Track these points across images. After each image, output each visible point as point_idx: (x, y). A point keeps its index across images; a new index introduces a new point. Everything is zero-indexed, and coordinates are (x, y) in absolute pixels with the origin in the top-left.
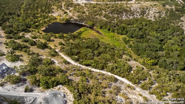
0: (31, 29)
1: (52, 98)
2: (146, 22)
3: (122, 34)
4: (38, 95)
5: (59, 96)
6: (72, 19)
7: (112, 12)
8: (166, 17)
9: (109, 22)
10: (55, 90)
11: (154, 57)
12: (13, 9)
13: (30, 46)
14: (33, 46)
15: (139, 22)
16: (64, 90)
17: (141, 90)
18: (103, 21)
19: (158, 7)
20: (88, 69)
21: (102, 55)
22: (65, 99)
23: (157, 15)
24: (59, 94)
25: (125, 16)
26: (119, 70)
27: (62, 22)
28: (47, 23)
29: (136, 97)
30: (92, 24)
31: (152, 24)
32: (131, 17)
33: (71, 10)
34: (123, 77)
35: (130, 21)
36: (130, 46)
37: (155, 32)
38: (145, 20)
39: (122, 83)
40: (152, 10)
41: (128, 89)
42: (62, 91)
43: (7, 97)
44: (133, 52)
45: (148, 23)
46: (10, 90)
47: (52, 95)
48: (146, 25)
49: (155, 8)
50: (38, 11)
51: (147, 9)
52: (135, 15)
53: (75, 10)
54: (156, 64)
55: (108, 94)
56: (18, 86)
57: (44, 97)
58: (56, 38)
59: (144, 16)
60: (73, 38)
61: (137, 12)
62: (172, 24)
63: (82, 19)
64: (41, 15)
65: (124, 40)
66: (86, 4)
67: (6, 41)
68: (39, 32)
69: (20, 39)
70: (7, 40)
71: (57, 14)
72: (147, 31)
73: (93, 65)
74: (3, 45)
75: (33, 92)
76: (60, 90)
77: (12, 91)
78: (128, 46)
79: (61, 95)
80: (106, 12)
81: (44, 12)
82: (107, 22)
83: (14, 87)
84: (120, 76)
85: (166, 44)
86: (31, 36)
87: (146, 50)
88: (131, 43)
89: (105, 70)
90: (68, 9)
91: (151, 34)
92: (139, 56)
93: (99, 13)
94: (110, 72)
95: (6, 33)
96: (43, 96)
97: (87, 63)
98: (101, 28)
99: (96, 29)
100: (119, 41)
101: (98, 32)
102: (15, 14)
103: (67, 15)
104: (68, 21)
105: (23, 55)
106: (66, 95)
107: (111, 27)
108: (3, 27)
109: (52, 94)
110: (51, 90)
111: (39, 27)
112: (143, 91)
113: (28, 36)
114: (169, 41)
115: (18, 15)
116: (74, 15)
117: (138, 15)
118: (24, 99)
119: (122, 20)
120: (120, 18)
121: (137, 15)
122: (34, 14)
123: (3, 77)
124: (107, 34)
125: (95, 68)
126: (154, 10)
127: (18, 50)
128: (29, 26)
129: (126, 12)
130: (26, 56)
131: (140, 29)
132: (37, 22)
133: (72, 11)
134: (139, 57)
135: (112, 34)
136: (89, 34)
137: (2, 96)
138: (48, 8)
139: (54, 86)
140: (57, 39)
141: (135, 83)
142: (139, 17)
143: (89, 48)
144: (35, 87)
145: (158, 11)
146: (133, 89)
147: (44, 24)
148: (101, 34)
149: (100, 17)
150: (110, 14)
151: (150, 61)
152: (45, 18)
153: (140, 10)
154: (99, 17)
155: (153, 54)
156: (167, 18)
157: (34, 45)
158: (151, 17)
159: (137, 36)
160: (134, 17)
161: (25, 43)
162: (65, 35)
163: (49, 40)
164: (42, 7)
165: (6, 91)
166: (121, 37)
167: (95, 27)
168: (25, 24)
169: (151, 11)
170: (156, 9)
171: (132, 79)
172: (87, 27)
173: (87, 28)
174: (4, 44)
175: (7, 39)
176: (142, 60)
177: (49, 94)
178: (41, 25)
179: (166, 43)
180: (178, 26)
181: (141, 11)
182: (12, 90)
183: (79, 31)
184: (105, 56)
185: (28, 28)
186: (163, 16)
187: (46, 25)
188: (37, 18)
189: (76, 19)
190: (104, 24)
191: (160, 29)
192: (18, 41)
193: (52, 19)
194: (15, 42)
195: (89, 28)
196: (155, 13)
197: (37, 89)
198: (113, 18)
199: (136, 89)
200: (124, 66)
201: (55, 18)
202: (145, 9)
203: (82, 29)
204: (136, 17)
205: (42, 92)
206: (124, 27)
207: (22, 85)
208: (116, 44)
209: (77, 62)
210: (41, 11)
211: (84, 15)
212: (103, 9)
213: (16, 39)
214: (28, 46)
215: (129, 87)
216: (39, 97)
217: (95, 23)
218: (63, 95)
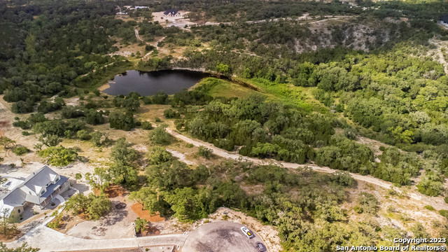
1: (221, 242)
3: (306, 85)
4: (178, 240)
5: (237, 234)
6: (172, 62)
7: (268, 39)
10: (217, 220)
12: (6, 47)
13: (91, 126)
14: (98, 126)
15: (338, 56)
16: (240, 218)
17: (424, 197)
18: (253, 60)
19: (371, 23)
22: (256, 240)
23: (372, 39)
24: (233, 230)
25: (301, 47)
26: (349, 158)
27: (149, 69)
29: (424, 215)
30: (227, 69)
32: (315, 48)
33: (162, 42)
34: (367, 173)
36: (340, 109)
37: (382, 74)
39: (371, 187)
40: (357, 29)
41: (392, 199)
42: (236, 221)
44: (351, 121)
46: (91, 236)
47: (216, 235)
48: (355, 62)
49: (364, 26)
50: (75, 49)
51: (345, 29)
52: (322, 43)
53: (171, 41)
54: (419, 140)
55: (354, 215)
56: (108, 223)
57: (197, 243)
58: (149, 103)
59: (341, 44)
61: (324, 36)
62: (412, 55)
63: (199, 59)
64: (87, 57)
66: (193, 27)
67: (17, 119)
69: (54, 111)
70: (18, 115)
71: (129, 53)
72: (365, 74)
73: (280, 153)
74: (13, 127)
75: (159, 234)
76: (230, 220)
77: (99, 238)
78: (334, 109)
79: (239, 231)
80: (253, 41)
81: (91, 51)
82: (264, 61)
83: (99, 227)
84: (357, 171)
85: (418, 96)
86: (82, 104)
88: (337, 102)
89: (312, 162)
90: (153, 40)
92: (368, 127)
93: (237, 44)
95: (8, 100)
96: (192, 239)
97: (264, 150)
98: (252, 75)
99: (239, 79)
100: (307, 100)
101: (246, 85)
103: (156, 52)
104: (163, 65)
105: (82, 148)
106: (253, 230)
107: (276, 71)
109: (214, 232)
110: (205, 222)
111: (92, 83)
112: (429, 200)
113: (73, 103)
114: (422, 89)
115: (24, 60)
116: (174, 52)
117: (329, 41)
119: (295, 54)
120: (291, 52)
121: (326, 43)
122: (68, 56)
123: (53, 205)
124: (270, 88)
125: (288, 161)
126: (362, 30)
127: (63, 135)
128: (65, 81)
129: (300, 37)
130: (92, 149)
131: (349, 70)
132: (83, 73)
133: (166, 45)
134: (370, 129)
135: (282, 87)
138: (99, 41)
139: (211, 210)
141: (403, 184)
142: (333, 46)
144: (158, 221)
145: (372, 31)
146: (406, 198)
147: (103, 77)
148: (256, 89)
149: (242, 52)
150: (263, 44)
151: (404, 134)
152: (102, 63)
153: (330, 33)
154: (239, 53)
157: (102, 123)
158: (360, 45)
165: (78, 240)
167: (235, 76)
168: (54, 76)
169: (355, 33)
170: (368, 27)
171: (391, 175)
172: (215, 76)
173: (216, 79)
174: (16, 125)
175: (19, 112)
177: (207, 232)
179: (418, 94)
180: (427, 59)
181: (332, 34)
182: (95, 234)
184: (297, 132)
185: (66, 86)
186: (387, 39)
187: (109, 78)
189: (182, 59)
190: (259, 65)
191: (391, 67)
192: (51, 116)
193: (119, 64)
194: (46, 120)
195: (221, 78)
196: (367, 36)
197: (167, 224)
198: (275, 53)
199: (412, 197)
201: (127, 61)
202: (340, 29)
203: (205, 81)
204: (324, 46)
205: (184, 230)
206: (307, 69)
207: (116, 220)
209: (234, 152)
210: (82, 50)
213: (46, 113)
215: (392, 193)
216: (182, 243)
217: (233, 66)
218: (247, 230)
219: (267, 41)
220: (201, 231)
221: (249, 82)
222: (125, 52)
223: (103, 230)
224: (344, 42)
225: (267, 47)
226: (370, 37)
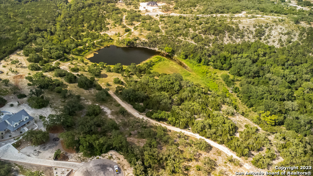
0: (71, 55)
1: (99, 172)
2: (265, 49)
3: (221, 69)
4: (76, 166)
5: (111, 169)
6: (138, 42)
7: (206, 31)
8: (300, 42)
9: (201, 48)
10: (105, 158)
11: (278, 110)
12: (44, 22)
13: (67, 84)
14: (71, 84)
15: (252, 49)
16: (119, 159)
17: (253, 167)
18: (190, 46)
19: (287, 25)
20: (161, 126)
21: (186, 103)
22: (120, 175)
23: (284, 38)
24: (110, 166)
25: (229, 39)
26: (214, 130)
27: (122, 46)
28: (97, 47)
30: (170, 51)
31: (275, 52)
32: (238, 41)
33: (137, 26)
34: (222, 143)
35: (236, 48)
36: (236, 90)
37: (280, 67)
38: (263, 47)
39: (219, 153)
40: (276, 29)
41: (228, 165)
42: (115, 161)
43: (26, 166)
44: (240, 101)
45: (268, 51)
46: (31, 155)
47: (99, 167)
48: (264, 55)
49: (281, 27)
50: (84, 27)
51: (267, 28)
52: (246, 37)
53: (143, 26)
54: (281, 123)
55: (194, 171)
56: (44, 149)
57: (85, 170)
58: (110, 71)
59: (261, 39)
60: (137, 73)
61: (249, 32)
62: (310, 54)
63: (155, 42)
64: (88, 33)
65: (226, 78)
66: (162, 17)
67: (30, 74)
68: (83, 61)
69: (52, 71)
70: (31, 72)
71: (114, 33)
72: (266, 65)
73: (170, 119)
74: (25, 79)
75: (67, 161)
76: (112, 160)
77: (34, 157)
78: (233, 90)
79: (113, 168)
80: (196, 30)
81: (93, 29)
82: (197, 48)
83: (37, 151)
84: (215, 141)
85: (300, 89)
86: (70, 67)
87: (263, 98)
88: (237, 85)
89: (190, 129)
90: (132, 24)
91: (272, 69)
92: (250, 107)
93: (184, 32)
94: (198, 133)
95: (30, 60)
96: (84, 168)
97: (160, 116)
98: (186, 57)
99: (178, 58)
100: (217, 81)
101: (180, 64)
102: (46, 31)
103: (131, 33)
104: (131, 44)
106: (122, 169)
107: (203, 56)
108: (26, 51)
109: (98, 165)
110: (97, 158)
111: (84, 53)
112: (256, 170)
113: (65, 66)
114: (305, 84)
115: (51, 32)
116: (141, 35)
117: (251, 36)
118: (53, 172)
119: (222, 44)
120: (220, 42)
121: (249, 38)
122: (77, 32)
123: (21, 133)
124: (195, 68)
125: (174, 125)
126: (279, 29)
127: (47, 88)
128: (67, 51)
129: (229, 31)
130: (60, 99)
131: (254, 62)
132: (81, 45)
133: (139, 28)
134: (251, 109)
135: (205, 68)
136: (165, 68)
137: (17, 165)
138: (100, 22)
139: (103, 151)
140: (112, 74)
141: (243, 155)
142: (253, 41)
143: (165, 91)
144: (71, 153)
145: (286, 31)
146: (239, 166)
147: (91, 49)
148: (185, 67)
149: (185, 39)
150: (202, 34)
151: (269, 118)
152: (94, 39)
153: (254, 29)
154: (183, 40)
155: (277, 105)
156: (301, 44)
157: (74, 83)
158: (274, 42)
159: (248, 74)
160: (244, 40)
161: (59, 78)
162: (125, 67)
163: (99, 75)
164: (90, 21)
165: (24, 156)
166: (220, 74)
167: (176, 56)
168: (61, 47)
169: (273, 32)
170: (284, 28)
171: (237, 147)
172: (163, 55)
173: (162, 57)
174: (27, 78)
175: (32, 70)
176: (255, 116)
177: (94, 165)
178: (87, 50)
179: (300, 86)
181: (255, 31)
182: (33, 154)
183: (148, 61)
184: (190, 106)
185: (65, 54)
186: (296, 39)
187: (95, 50)
188: (81, 37)
189: (144, 41)
190: (192, 50)
191: (289, 62)
192: (49, 75)
193: (105, 40)
194: (43, 76)
195: (166, 57)
196: (281, 35)
197: (75, 155)
198: (207, 42)
199: (244, 166)
200: (224, 123)
201: (111, 39)
202: (263, 27)
203: (154, 58)
204: (247, 40)
205: (83, 161)
206: (225, 57)
207: (50, 147)
208: (212, 85)
209: (143, 114)
210: (88, 27)
211: (158, 34)
212: (190, 26)
213: (46, 72)
214: (65, 83)
215: (231, 161)
216: (77, 169)
217: (175, 49)
218: (117, 168)
219: (205, 32)
220: (92, 163)
221: (184, 62)
222: (112, 32)
223: (39, 152)
224: (263, 37)
225: (204, 37)
226: (283, 36)
